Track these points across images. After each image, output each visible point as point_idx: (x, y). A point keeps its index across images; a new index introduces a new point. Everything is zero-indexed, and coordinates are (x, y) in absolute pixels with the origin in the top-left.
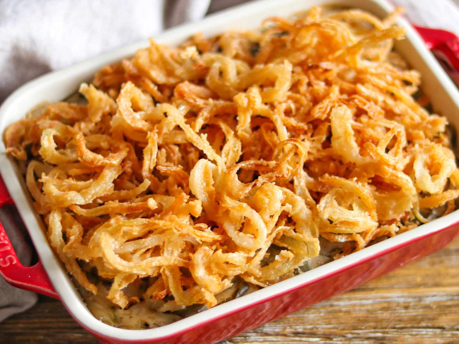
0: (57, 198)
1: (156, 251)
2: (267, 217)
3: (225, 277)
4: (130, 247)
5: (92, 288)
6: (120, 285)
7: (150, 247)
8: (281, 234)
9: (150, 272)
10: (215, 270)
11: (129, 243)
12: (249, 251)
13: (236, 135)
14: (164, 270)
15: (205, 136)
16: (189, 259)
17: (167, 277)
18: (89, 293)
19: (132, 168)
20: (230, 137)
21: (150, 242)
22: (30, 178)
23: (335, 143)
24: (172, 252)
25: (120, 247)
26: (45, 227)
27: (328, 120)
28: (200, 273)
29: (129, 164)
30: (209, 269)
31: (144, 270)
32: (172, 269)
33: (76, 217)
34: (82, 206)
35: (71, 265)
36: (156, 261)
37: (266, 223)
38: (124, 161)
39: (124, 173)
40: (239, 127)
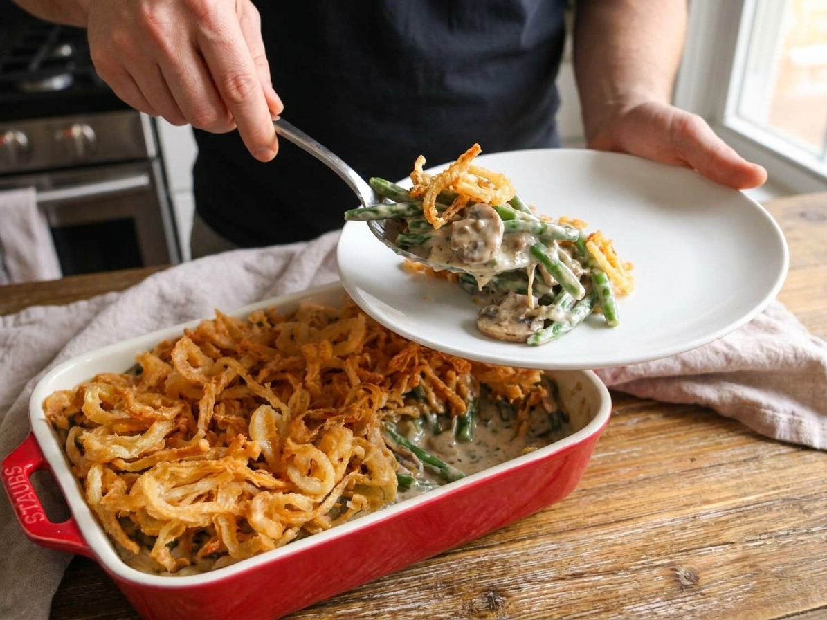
0: (98, 452)
1: (209, 497)
2: (336, 459)
3: (288, 527)
4: (178, 493)
5: (133, 547)
6: (165, 539)
7: (201, 493)
8: (354, 482)
9: (202, 522)
10: (276, 516)
11: (176, 488)
12: (316, 496)
13: (304, 387)
14: (216, 519)
15: (268, 385)
16: (248, 506)
17: (220, 527)
18: (130, 553)
19: (188, 424)
20: (298, 388)
21: (204, 486)
22: (70, 443)
24: (227, 499)
25: (166, 492)
26: (82, 483)
28: (258, 518)
29: (183, 420)
30: (269, 515)
31: (193, 516)
32: (227, 516)
33: (119, 472)
34: (127, 461)
35: (110, 523)
36: (207, 507)
37: (335, 467)
38: (178, 416)
39: (178, 430)
40: (308, 378)
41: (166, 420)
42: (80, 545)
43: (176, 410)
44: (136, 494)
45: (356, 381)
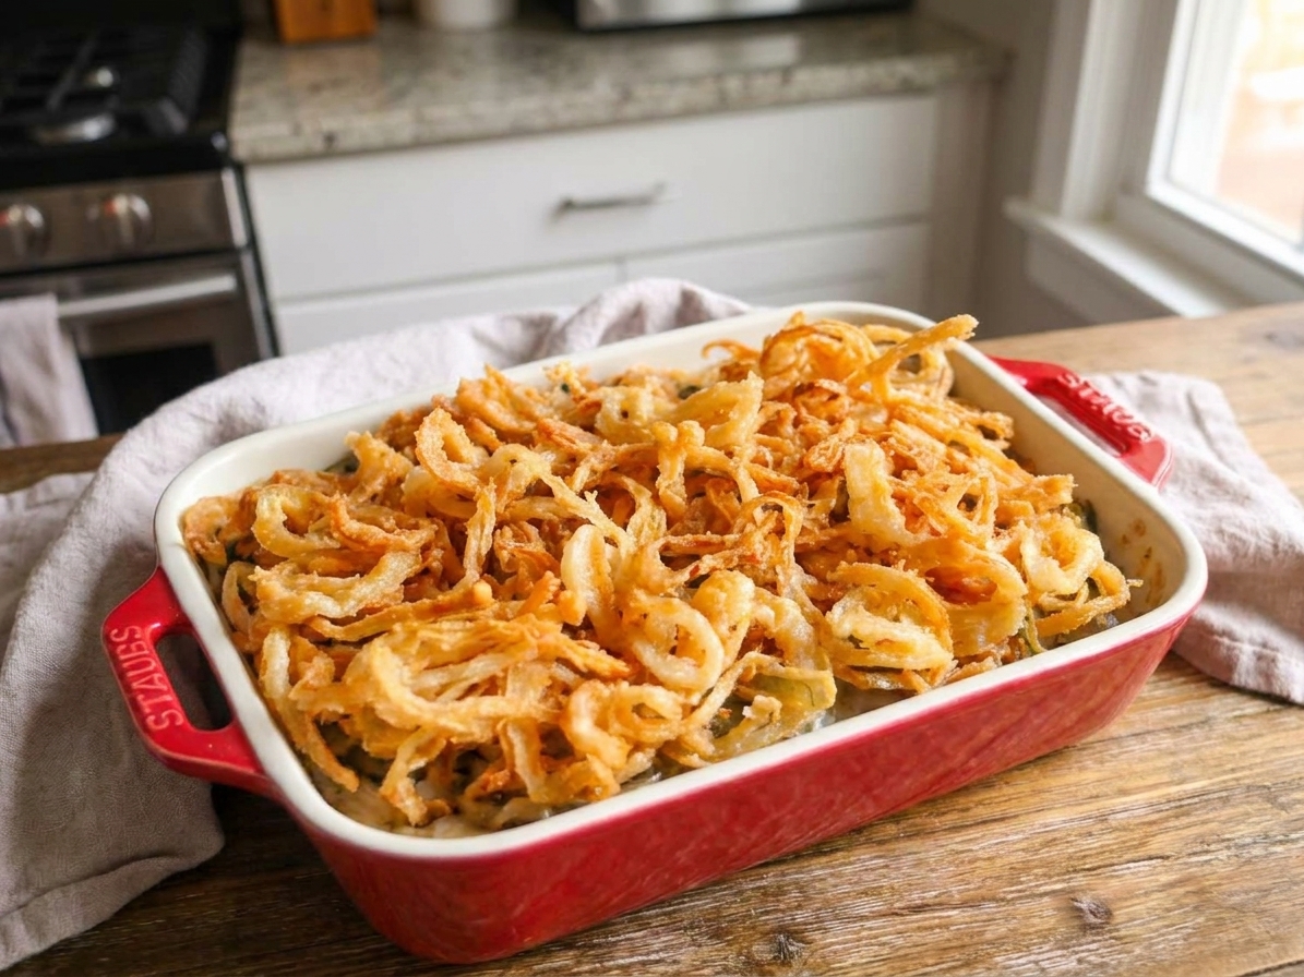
0: (282, 603)
1: (491, 687)
2: (724, 628)
3: (638, 747)
4: (433, 680)
5: (348, 779)
6: (408, 762)
7: (475, 680)
8: (754, 672)
9: (479, 734)
10: (616, 726)
11: (430, 671)
12: (688, 692)
13: (656, 499)
14: (505, 726)
15: (592, 497)
16: (560, 706)
17: (511, 746)
18: (340, 789)
19: (444, 560)
20: (644, 501)
21: (479, 669)
22: (230, 592)
23: (857, 514)
24: (523, 691)
25: (413, 678)
26: (252, 661)
27: (839, 471)
28: (582, 727)
29: (437, 553)
30: (602, 724)
31: (462, 722)
32: (522, 725)
33: (325, 643)
34: (334, 621)
35: (305, 735)
36: (488, 705)
37: (724, 642)
38: (425, 549)
39: (426, 571)
40: (661, 482)
41: (405, 550)
42: (250, 771)
43: (424, 534)
44: (355, 681)
45: (750, 491)
